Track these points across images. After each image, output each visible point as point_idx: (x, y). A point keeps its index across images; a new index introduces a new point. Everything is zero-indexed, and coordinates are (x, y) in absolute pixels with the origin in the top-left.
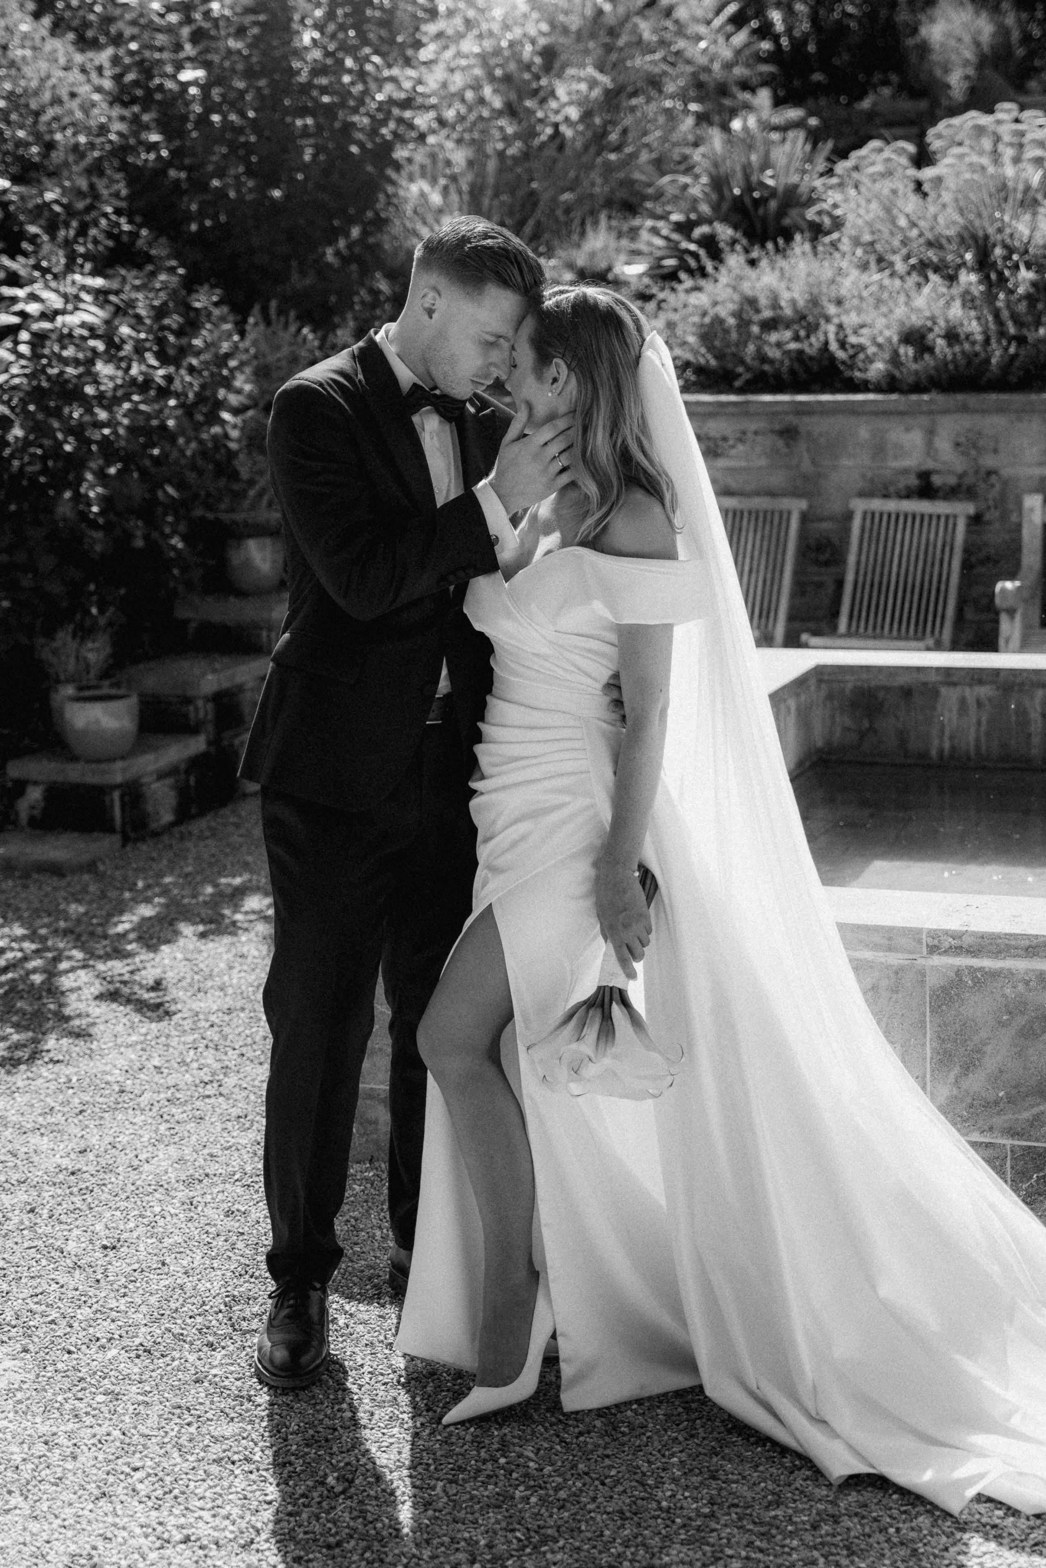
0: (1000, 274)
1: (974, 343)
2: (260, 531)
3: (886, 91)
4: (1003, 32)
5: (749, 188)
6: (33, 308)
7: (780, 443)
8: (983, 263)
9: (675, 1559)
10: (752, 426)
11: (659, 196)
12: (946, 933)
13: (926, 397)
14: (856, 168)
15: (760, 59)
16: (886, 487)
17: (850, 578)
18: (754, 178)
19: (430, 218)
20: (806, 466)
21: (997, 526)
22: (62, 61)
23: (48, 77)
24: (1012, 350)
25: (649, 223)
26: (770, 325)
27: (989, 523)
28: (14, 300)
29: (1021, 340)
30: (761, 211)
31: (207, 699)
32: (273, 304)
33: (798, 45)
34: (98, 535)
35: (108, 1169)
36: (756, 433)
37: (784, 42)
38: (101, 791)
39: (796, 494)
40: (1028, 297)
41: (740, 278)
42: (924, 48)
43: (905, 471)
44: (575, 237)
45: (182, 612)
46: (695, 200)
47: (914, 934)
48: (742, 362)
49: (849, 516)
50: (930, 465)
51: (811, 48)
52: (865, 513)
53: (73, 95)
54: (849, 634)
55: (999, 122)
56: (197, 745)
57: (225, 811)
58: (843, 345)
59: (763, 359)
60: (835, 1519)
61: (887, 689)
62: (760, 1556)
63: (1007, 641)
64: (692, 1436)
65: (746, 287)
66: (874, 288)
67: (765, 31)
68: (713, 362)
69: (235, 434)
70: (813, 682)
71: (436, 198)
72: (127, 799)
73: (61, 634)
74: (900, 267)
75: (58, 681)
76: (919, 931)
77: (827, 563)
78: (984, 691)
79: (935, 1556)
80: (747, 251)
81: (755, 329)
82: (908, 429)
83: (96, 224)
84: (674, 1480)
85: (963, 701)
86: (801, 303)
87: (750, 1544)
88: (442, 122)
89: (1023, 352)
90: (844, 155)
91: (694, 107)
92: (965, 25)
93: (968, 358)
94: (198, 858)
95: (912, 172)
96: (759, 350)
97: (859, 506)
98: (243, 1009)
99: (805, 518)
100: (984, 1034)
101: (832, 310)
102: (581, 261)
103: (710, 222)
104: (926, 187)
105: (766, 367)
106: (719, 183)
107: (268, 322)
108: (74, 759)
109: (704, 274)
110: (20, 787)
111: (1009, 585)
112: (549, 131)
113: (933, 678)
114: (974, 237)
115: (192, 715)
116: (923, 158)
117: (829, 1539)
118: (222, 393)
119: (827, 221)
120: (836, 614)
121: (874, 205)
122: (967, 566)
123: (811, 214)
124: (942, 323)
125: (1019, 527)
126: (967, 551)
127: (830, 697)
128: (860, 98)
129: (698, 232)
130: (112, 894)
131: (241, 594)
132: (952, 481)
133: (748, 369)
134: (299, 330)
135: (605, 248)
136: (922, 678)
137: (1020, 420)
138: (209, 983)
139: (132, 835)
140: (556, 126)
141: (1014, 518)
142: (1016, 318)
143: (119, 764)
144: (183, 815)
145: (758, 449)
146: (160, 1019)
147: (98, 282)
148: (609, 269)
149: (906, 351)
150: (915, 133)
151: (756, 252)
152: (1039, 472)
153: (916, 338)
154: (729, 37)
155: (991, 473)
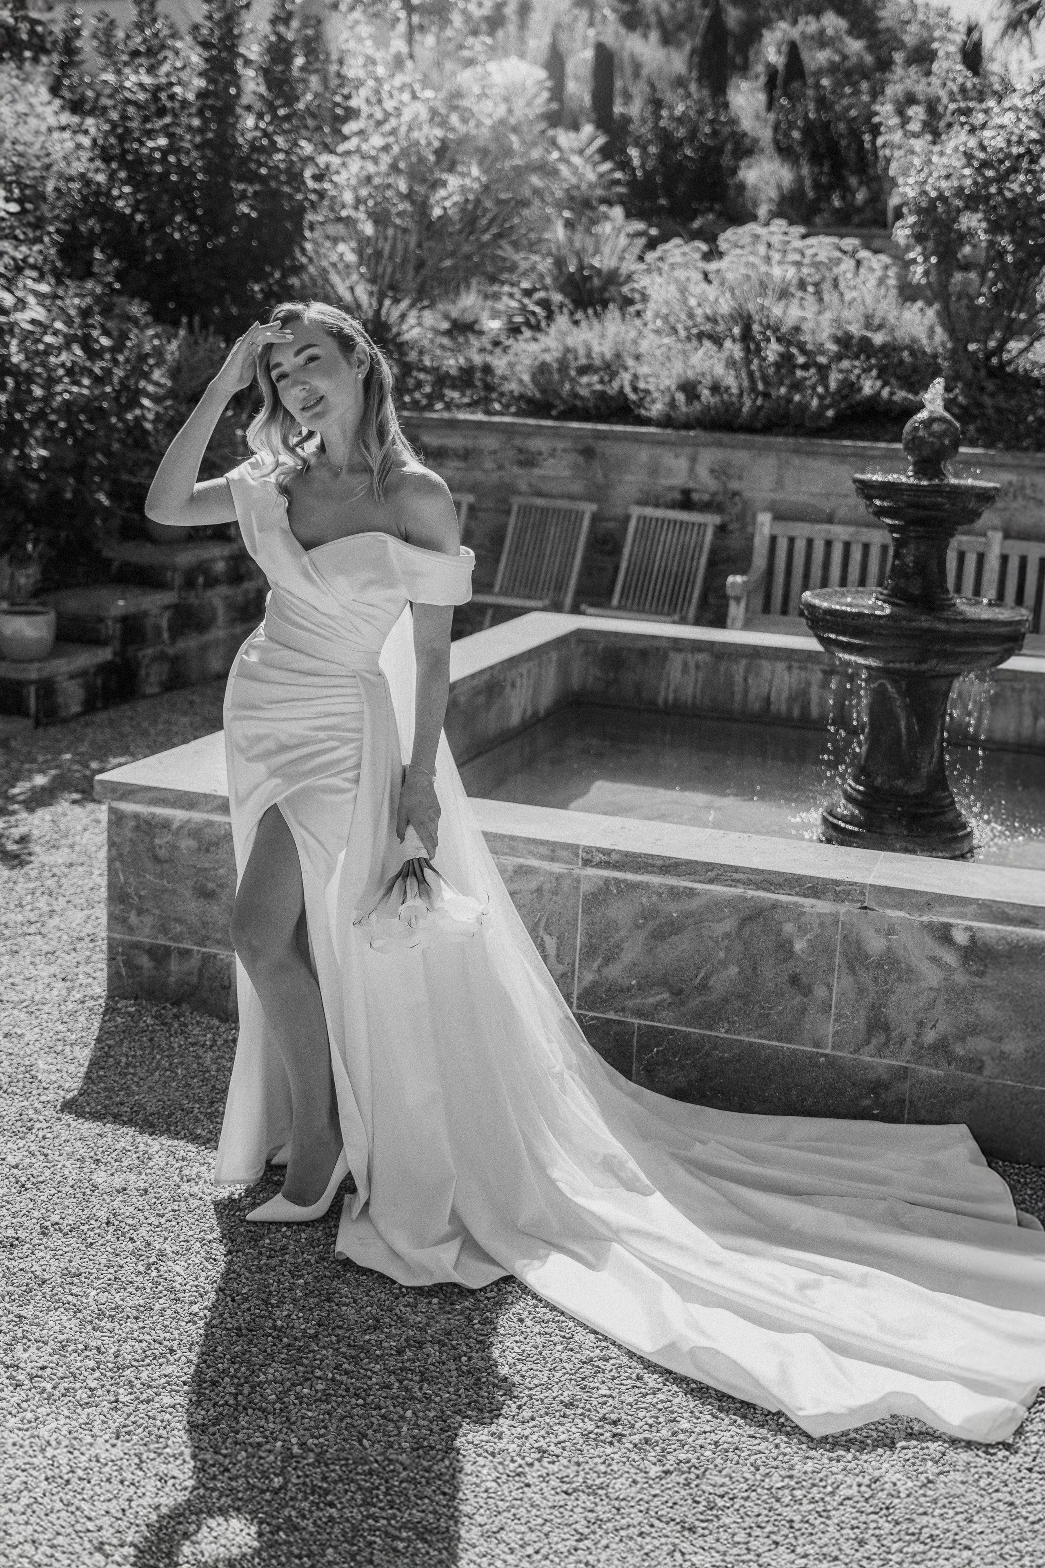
0: (758, 345)
1: (731, 395)
3: (711, 217)
4: (800, 180)
5: (581, 267)
7: (581, 460)
8: (746, 336)
9: (270, 1377)
10: (561, 445)
11: (513, 268)
12: (599, 850)
13: (692, 433)
14: (661, 259)
15: (617, 182)
16: (657, 498)
17: (624, 565)
18: (586, 261)
20: (599, 478)
21: (737, 534)
24: (759, 402)
25: (507, 289)
26: (583, 370)
27: (732, 532)
29: (766, 395)
30: (588, 286)
31: (115, 620)
32: (197, 320)
33: (648, 175)
34: (34, 486)
36: (564, 450)
37: (639, 173)
38: (21, 684)
39: (590, 499)
40: (776, 364)
41: (565, 334)
42: (742, 187)
43: (672, 488)
44: (452, 296)
45: (107, 553)
46: (541, 274)
47: (573, 848)
48: (559, 396)
49: (628, 518)
50: (691, 485)
51: (659, 179)
52: (639, 518)
54: (620, 608)
55: (772, 233)
56: (105, 654)
57: (126, 707)
58: (635, 389)
59: (575, 395)
60: (420, 1345)
61: (629, 650)
62: (344, 1378)
63: (734, 620)
64: (324, 1259)
65: (570, 341)
66: (664, 349)
67: (624, 164)
68: (538, 395)
69: (150, 416)
70: (573, 640)
72: (42, 692)
74: (683, 333)
76: (578, 846)
77: (608, 553)
78: (702, 657)
79: (495, 1385)
80: (572, 314)
81: (573, 373)
82: (677, 456)
84: (295, 1301)
85: (685, 664)
86: (608, 356)
87: (338, 1367)
89: (767, 404)
90: (653, 250)
91: (567, 214)
92: (772, 173)
93: (727, 406)
94: (93, 743)
95: (701, 265)
96: (573, 389)
97: (636, 511)
98: (82, 864)
99: (596, 518)
100: (622, 933)
101: (630, 362)
102: (454, 314)
103: (548, 289)
104: (711, 276)
105: (578, 403)
106: (560, 263)
107: (192, 333)
109: (540, 329)
111: (739, 579)
113: (664, 644)
114: (740, 315)
115: (103, 631)
116: (712, 255)
117: (408, 1364)
118: (142, 384)
119: (637, 296)
120: (610, 591)
121: (673, 288)
122: (712, 563)
123: (625, 289)
124: (708, 378)
125: (752, 536)
126: (713, 552)
127: (586, 653)
128: (693, 219)
129: (539, 296)
130: (15, 765)
131: (154, 541)
132: (706, 497)
133: (564, 402)
135: (473, 306)
136: (656, 643)
137: (760, 455)
138: (63, 842)
139: (45, 721)
141: (750, 529)
142: (765, 378)
143: (36, 665)
144: (89, 707)
145: (564, 463)
146: (12, 868)
148: (476, 322)
149: (680, 397)
150: (711, 238)
151: (579, 315)
152: (771, 496)
153: (689, 389)
154: (595, 165)
155: (735, 494)
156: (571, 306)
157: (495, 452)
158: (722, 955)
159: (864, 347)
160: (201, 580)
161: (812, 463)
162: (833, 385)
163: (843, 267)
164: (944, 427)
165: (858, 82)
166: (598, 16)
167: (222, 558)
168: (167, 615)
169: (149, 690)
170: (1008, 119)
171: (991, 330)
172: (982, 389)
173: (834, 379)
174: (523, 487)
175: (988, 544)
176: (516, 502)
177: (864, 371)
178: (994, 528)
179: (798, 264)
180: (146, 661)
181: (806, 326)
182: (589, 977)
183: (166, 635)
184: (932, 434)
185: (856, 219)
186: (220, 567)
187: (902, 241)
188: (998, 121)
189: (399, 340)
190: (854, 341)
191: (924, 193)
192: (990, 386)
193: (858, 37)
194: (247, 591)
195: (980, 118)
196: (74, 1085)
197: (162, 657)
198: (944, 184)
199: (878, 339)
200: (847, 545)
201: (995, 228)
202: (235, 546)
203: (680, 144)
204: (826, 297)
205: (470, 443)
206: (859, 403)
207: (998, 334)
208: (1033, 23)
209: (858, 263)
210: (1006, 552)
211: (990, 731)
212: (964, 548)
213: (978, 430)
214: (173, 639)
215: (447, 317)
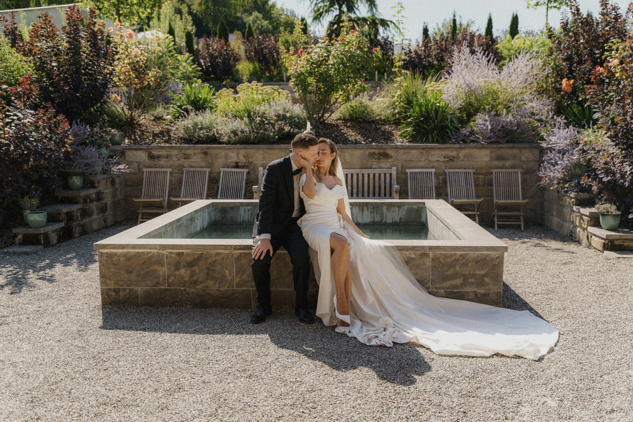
0: (253, 118)
1: (247, 133)
2: (77, 174)
3: (229, 80)
4: (255, 68)
5: (195, 98)
6: (15, 118)
7: (204, 156)
8: (249, 116)
11: (173, 99)
12: (238, 246)
13: (237, 145)
14: (220, 94)
15: (198, 71)
16: (228, 166)
17: (220, 186)
18: (197, 96)
19: (118, 103)
20: (210, 161)
21: (253, 174)
22: (20, 59)
23: (16, 63)
24: (255, 135)
25: (172, 105)
26: (201, 129)
27: (251, 174)
28: (10, 115)
29: (257, 133)
30: (199, 103)
31: (64, 214)
32: (79, 120)
33: (207, 68)
35: (46, 310)
36: (198, 153)
37: (204, 67)
38: (38, 235)
39: (208, 167)
40: (259, 124)
41: (194, 118)
42: (237, 71)
43: (232, 162)
44: (154, 109)
45: (57, 194)
46: (183, 101)
48: (195, 137)
49: (220, 172)
50: (238, 161)
51: (211, 69)
52: (223, 172)
53: (23, 68)
54: (220, 199)
55: (253, 85)
56: (62, 225)
58: (218, 134)
59: (199, 136)
61: (228, 207)
65: (195, 120)
66: (225, 121)
67: (200, 65)
68: (187, 137)
70: (211, 205)
71: (119, 98)
72: (45, 237)
73: (25, 198)
74: (230, 116)
75: (25, 209)
76: (232, 245)
77: (215, 183)
78: (249, 207)
80: (195, 112)
81: (197, 130)
82: (233, 153)
83: (32, 97)
85: (245, 209)
86: (208, 124)
88: (120, 79)
89: (258, 135)
90: (218, 91)
92: (247, 66)
93: (246, 137)
94: (64, 251)
95: (233, 95)
96: (198, 134)
97: (222, 170)
99: (210, 173)
101: (215, 126)
102: (155, 114)
103: (186, 105)
104: (236, 99)
105: (200, 138)
106: (188, 97)
107: (78, 125)
108: (31, 228)
109: (185, 117)
110: (16, 236)
111: (256, 187)
112: (147, 83)
113: (238, 204)
114: (247, 110)
115: (61, 217)
116: (236, 92)
118: (66, 140)
119: (214, 106)
120: (217, 195)
121: (225, 103)
122: (247, 184)
123: (210, 104)
124: (240, 129)
126: (247, 180)
127: (216, 208)
128: (223, 82)
129: (183, 107)
131: (72, 189)
132: (243, 164)
133: (196, 139)
134: (86, 126)
135: (161, 112)
137: (257, 151)
139: (46, 246)
140: (149, 82)
141: (256, 172)
142: (256, 128)
143: (42, 229)
144: (59, 241)
145: (199, 157)
147: (32, 112)
148: (162, 116)
149: (232, 135)
150: (234, 87)
151: (197, 112)
152: (262, 162)
153: (235, 132)
154: (191, 66)
155: (251, 162)
156: (194, 110)
157: (176, 155)
159: (284, 118)
160: (88, 200)
161: (273, 152)
162: (277, 129)
163: (275, 94)
165: (270, 37)
166: (183, 16)
167: (94, 193)
168: (79, 212)
169: (76, 236)
170: (318, 50)
171: (319, 111)
172: (319, 128)
173: (276, 127)
174: (187, 165)
176: (185, 170)
177: (285, 124)
179: (261, 94)
180: (74, 226)
181: (267, 112)
182: (238, 279)
183: (80, 218)
185: (274, 79)
186: (94, 196)
187: (291, 86)
188: (315, 50)
189: (139, 123)
190: (281, 116)
191: (296, 72)
192: (321, 127)
193: (266, 20)
194: (102, 203)
195: (310, 50)
196: (101, 324)
197: (79, 225)
198: (302, 69)
199: (288, 115)
201: (318, 81)
202: (98, 189)
203: (216, 57)
204: (272, 104)
205: (168, 153)
206: (285, 134)
207: (322, 112)
208: (321, 18)
209: (279, 93)
214: (82, 220)
215: (153, 115)
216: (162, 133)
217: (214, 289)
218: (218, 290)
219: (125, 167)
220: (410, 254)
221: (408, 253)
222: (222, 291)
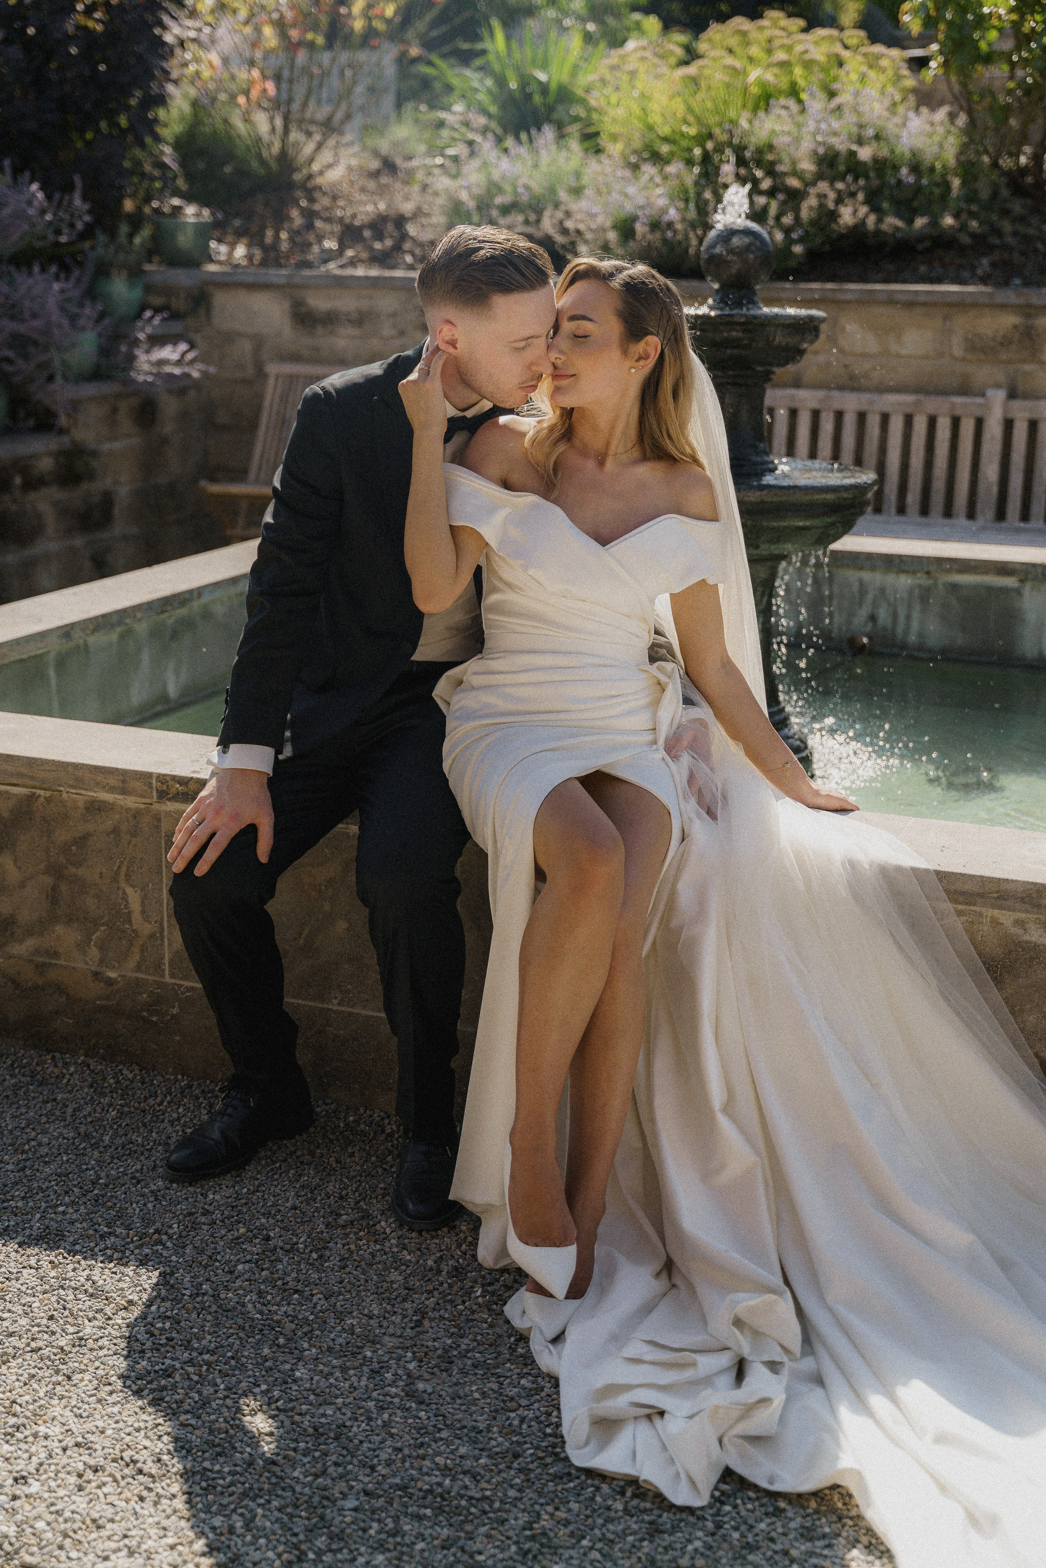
1: (676, 232)
5: (523, 83)
8: (706, 158)
14: (618, 67)
18: (528, 75)
26: (507, 209)
30: (529, 104)
41: (489, 165)
44: (381, 128)
55: (762, 28)
58: (564, 230)
65: (496, 174)
80: (500, 140)
81: (494, 213)
86: (537, 190)
93: (671, 245)
95: (672, 72)
101: (564, 197)
102: (384, 150)
106: (501, 81)
124: (649, 212)
135: (407, 139)
151: (510, 142)
156: (499, 131)
157: (394, 315)
158: (327, 907)
159: (849, 166)
160: (18, 480)
162: (806, 215)
164: (747, 240)
167: (50, 454)
173: (808, 207)
175: (987, 407)
177: (848, 195)
178: (998, 386)
184: (731, 251)
186: (46, 464)
190: (841, 160)
194: (87, 494)
199: (868, 153)
200: (816, 414)
202: (66, 439)
205: (367, 305)
210: (1010, 416)
211: (921, 635)
212: (958, 412)
213: (993, 265)
215: (376, 153)
216: (378, 225)
217: (81, 965)
218: (96, 974)
219: (184, 354)
220: (1020, 923)
221: (1007, 918)
222: (110, 982)
